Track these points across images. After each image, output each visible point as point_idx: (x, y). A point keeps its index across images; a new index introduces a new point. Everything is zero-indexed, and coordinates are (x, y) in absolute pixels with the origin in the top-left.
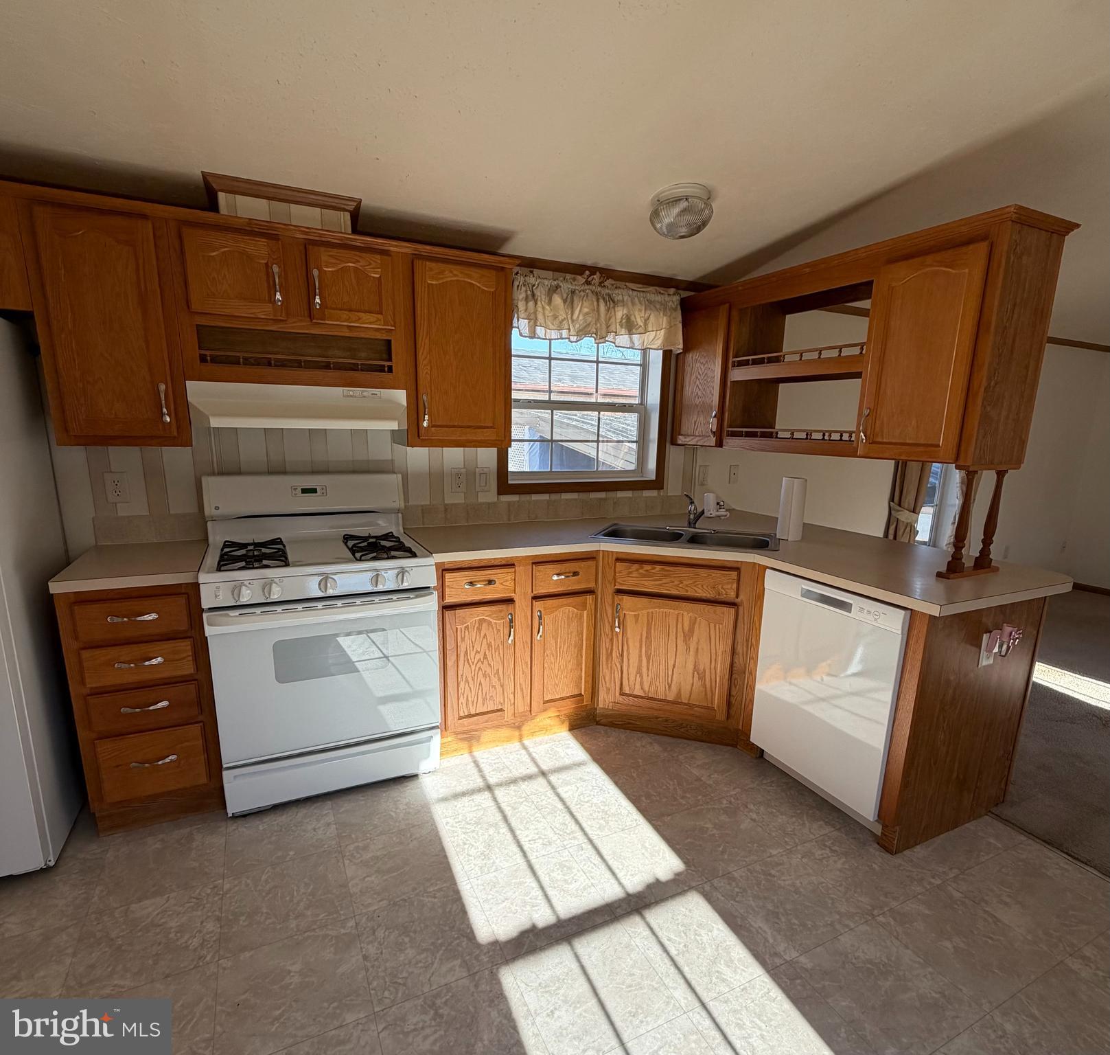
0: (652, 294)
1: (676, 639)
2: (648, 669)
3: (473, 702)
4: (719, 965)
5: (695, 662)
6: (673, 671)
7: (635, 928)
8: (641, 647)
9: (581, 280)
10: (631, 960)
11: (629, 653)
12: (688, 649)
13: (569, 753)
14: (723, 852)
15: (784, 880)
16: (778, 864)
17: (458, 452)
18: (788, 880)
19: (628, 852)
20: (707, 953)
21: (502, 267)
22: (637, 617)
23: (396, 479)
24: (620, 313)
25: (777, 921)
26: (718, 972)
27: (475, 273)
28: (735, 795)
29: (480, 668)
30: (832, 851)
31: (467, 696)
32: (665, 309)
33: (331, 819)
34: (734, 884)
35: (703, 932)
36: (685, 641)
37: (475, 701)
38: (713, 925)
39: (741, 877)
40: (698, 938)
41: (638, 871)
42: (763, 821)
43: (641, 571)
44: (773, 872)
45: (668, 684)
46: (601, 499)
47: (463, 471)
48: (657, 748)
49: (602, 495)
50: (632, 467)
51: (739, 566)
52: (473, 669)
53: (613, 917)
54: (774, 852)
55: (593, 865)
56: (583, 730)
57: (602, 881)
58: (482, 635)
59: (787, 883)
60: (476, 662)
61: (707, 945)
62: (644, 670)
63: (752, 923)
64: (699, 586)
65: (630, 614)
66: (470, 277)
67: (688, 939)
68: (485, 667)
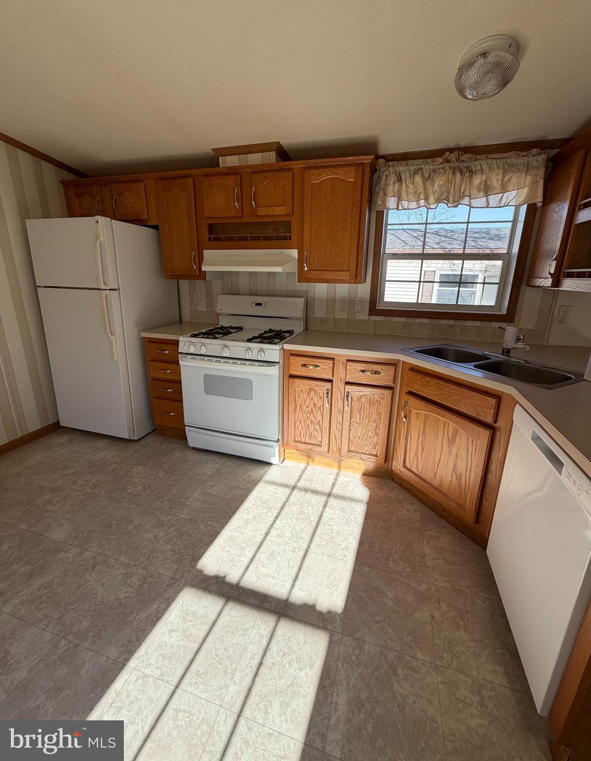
0: (513, 158)
1: (443, 441)
2: (422, 456)
3: (304, 435)
4: (277, 698)
5: (455, 465)
6: (438, 464)
7: (262, 623)
8: (419, 438)
9: (440, 160)
10: (237, 640)
11: (411, 439)
12: (450, 452)
13: (354, 490)
14: (377, 622)
15: (401, 686)
16: (412, 669)
17: (324, 286)
18: (404, 689)
19: (316, 572)
20: (280, 682)
21: (363, 163)
22: (418, 414)
23: (301, 301)
24: (477, 180)
25: (356, 712)
26: (270, 702)
27: (341, 171)
28: (440, 587)
29: (308, 416)
30: (482, 703)
31: (300, 430)
32: (527, 170)
33: (217, 466)
34: (357, 652)
35: (295, 665)
36: (448, 444)
37: (305, 435)
38: (308, 667)
39: (369, 652)
40: (287, 666)
41: (307, 589)
42: (440, 624)
43: (423, 381)
44: (399, 671)
45: (434, 473)
46: (451, 325)
47: (348, 299)
48: (418, 516)
49: (452, 322)
50: (492, 303)
51: (500, 394)
52: (304, 416)
53: (260, 605)
54: (420, 655)
55: (287, 565)
56: (380, 480)
57: (280, 579)
58: (311, 397)
59: (401, 690)
60: (306, 412)
61: (286, 677)
62: (420, 455)
63: (335, 694)
64: (463, 404)
65: (414, 411)
66: (337, 173)
67: (281, 661)
68: (311, 417)
